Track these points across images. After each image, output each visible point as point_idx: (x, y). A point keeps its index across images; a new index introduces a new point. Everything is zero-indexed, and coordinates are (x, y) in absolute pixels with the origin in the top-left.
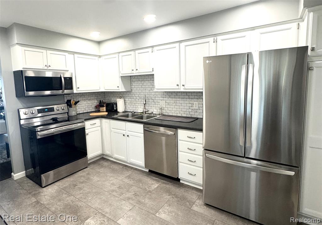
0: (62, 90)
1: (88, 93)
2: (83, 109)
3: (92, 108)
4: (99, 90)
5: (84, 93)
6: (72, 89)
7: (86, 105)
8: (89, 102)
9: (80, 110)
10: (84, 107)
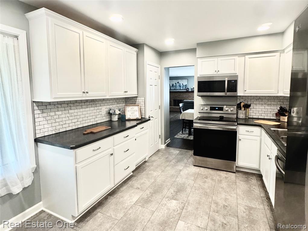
0: (225, 92)
1: (268, 96)
2: (258, 114)
3: (271, 115)
4: (276, 94)
5: (262, 96)
6: (236, 92)
7: (263, 110)
8: (267, 107)
9: (255, 114)
10: (260, 112)
